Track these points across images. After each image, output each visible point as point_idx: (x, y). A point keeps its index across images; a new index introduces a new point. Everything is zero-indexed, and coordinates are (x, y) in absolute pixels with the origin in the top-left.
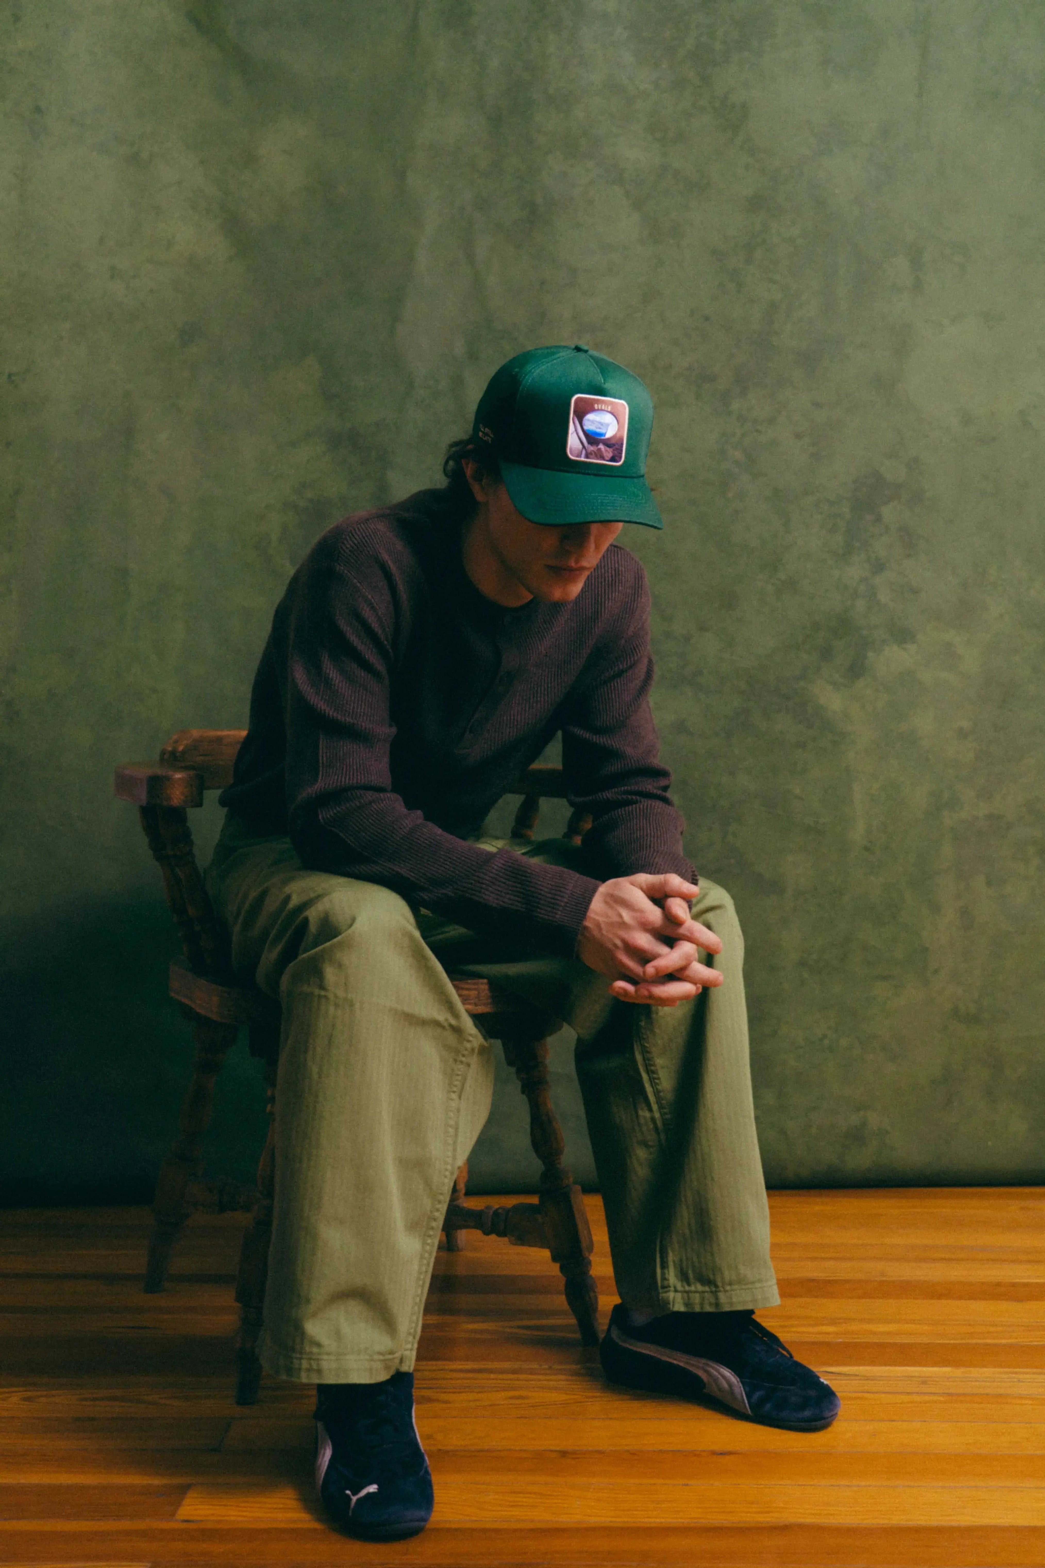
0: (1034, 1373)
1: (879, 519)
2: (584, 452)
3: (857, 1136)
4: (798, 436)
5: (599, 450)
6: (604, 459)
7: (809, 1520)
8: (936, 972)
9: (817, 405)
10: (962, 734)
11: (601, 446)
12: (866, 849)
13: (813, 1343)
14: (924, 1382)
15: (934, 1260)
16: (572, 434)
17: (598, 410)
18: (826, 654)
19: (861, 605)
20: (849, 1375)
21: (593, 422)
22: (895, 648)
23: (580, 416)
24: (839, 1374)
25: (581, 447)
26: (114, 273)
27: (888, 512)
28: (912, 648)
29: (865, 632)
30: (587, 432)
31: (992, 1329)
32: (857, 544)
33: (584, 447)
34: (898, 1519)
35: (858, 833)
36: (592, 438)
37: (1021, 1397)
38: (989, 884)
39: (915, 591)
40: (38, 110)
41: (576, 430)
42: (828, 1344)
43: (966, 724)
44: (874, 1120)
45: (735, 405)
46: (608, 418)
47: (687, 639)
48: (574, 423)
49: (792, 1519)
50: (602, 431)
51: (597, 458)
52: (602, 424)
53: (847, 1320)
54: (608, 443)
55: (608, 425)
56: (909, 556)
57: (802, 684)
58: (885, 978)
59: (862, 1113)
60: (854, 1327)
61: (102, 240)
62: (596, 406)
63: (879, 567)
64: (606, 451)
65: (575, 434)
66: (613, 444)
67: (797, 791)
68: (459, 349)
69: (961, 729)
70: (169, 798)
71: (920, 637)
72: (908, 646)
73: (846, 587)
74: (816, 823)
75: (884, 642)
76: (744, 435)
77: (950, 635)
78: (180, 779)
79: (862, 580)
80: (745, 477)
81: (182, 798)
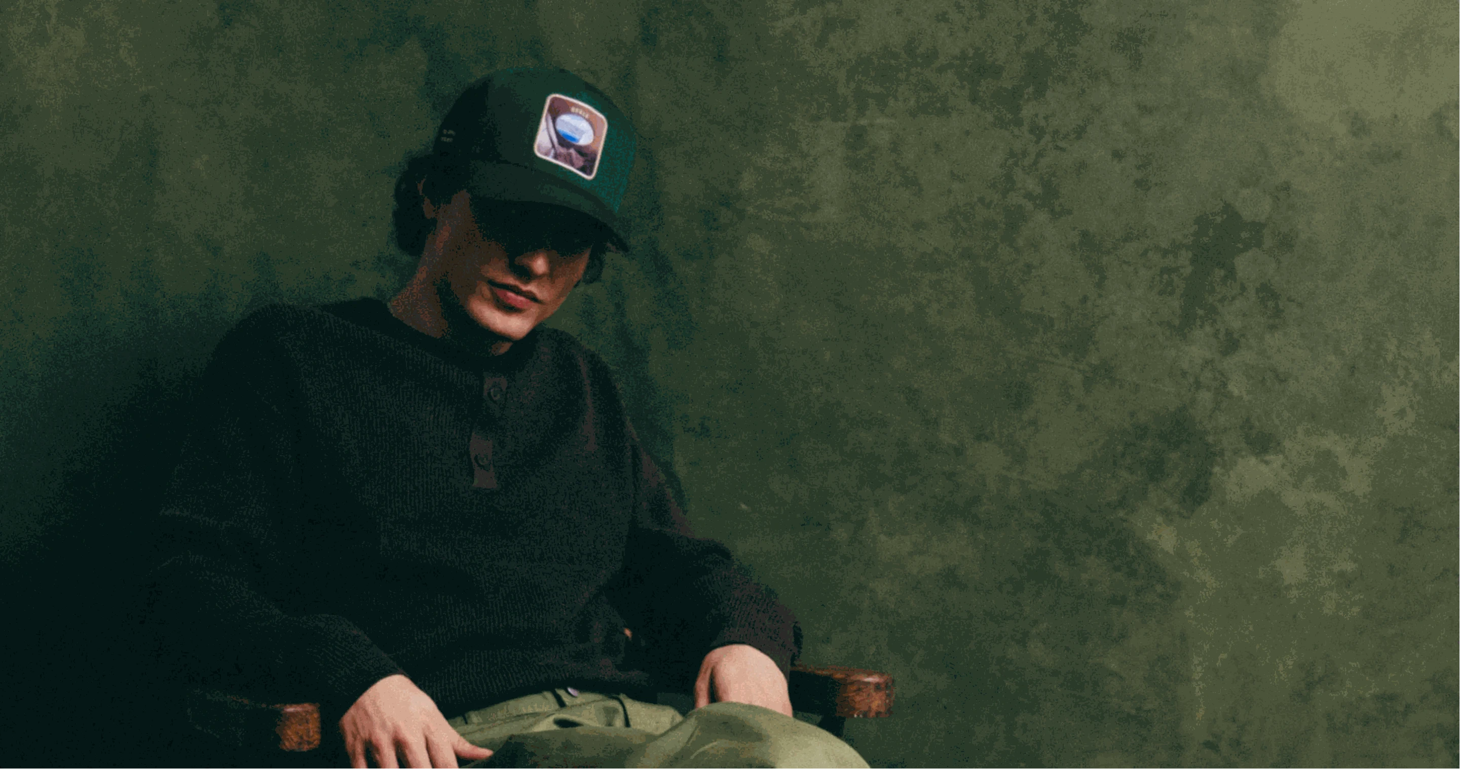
1: (1231, 273)
2: (553, 152)
4: (1117, 155)
5: (570, 155)
6: (572, 164)
9: (1145, 109)
10: (1345, 581)
11: (572, 151)
12: (1209, 746)
16: (543, 130)
17: (574, 113)
18: (1155, 471)
21: (567, 123)
22: (1253, 461)
23: (555, 113)
25: (550, 146)
27: (1243, 264)
28: (1276, 460)
29: (1209, 440)
30: (561, 134)
32: (1201, 312)
33: (553, 146)
35: (1195, 726)
36: (564, 141)
39: (1282, 379)
41: (548, 128)
43: (1349, 567)
45: (1027, 111)
46: (584, 125)
47: (959, 451)
48: (547, 120)
50: (577, 137)
51: (566, 161)
52: (577, 129)
54: (581, 151)
55: (582, 133)
56: (1272, 328)
57: (1121, 514)
62: (573, 109)
63: (1231, 345)
64: (577, 158)
65: (546, 133)
66: (585, 153)
67: (1114, 666)
69: (1342, 574)
70: (278, 739)
71: (1287, 444)
72: (1270, 457)
73: (1184, 374)
74: (1139, 709)
75: (1236, 452)
76: (1040, 155)
77: (1330, 442)
78: (293, 715)
79: (1207, 362)
80: (1042, 217)
81: (295, 740)
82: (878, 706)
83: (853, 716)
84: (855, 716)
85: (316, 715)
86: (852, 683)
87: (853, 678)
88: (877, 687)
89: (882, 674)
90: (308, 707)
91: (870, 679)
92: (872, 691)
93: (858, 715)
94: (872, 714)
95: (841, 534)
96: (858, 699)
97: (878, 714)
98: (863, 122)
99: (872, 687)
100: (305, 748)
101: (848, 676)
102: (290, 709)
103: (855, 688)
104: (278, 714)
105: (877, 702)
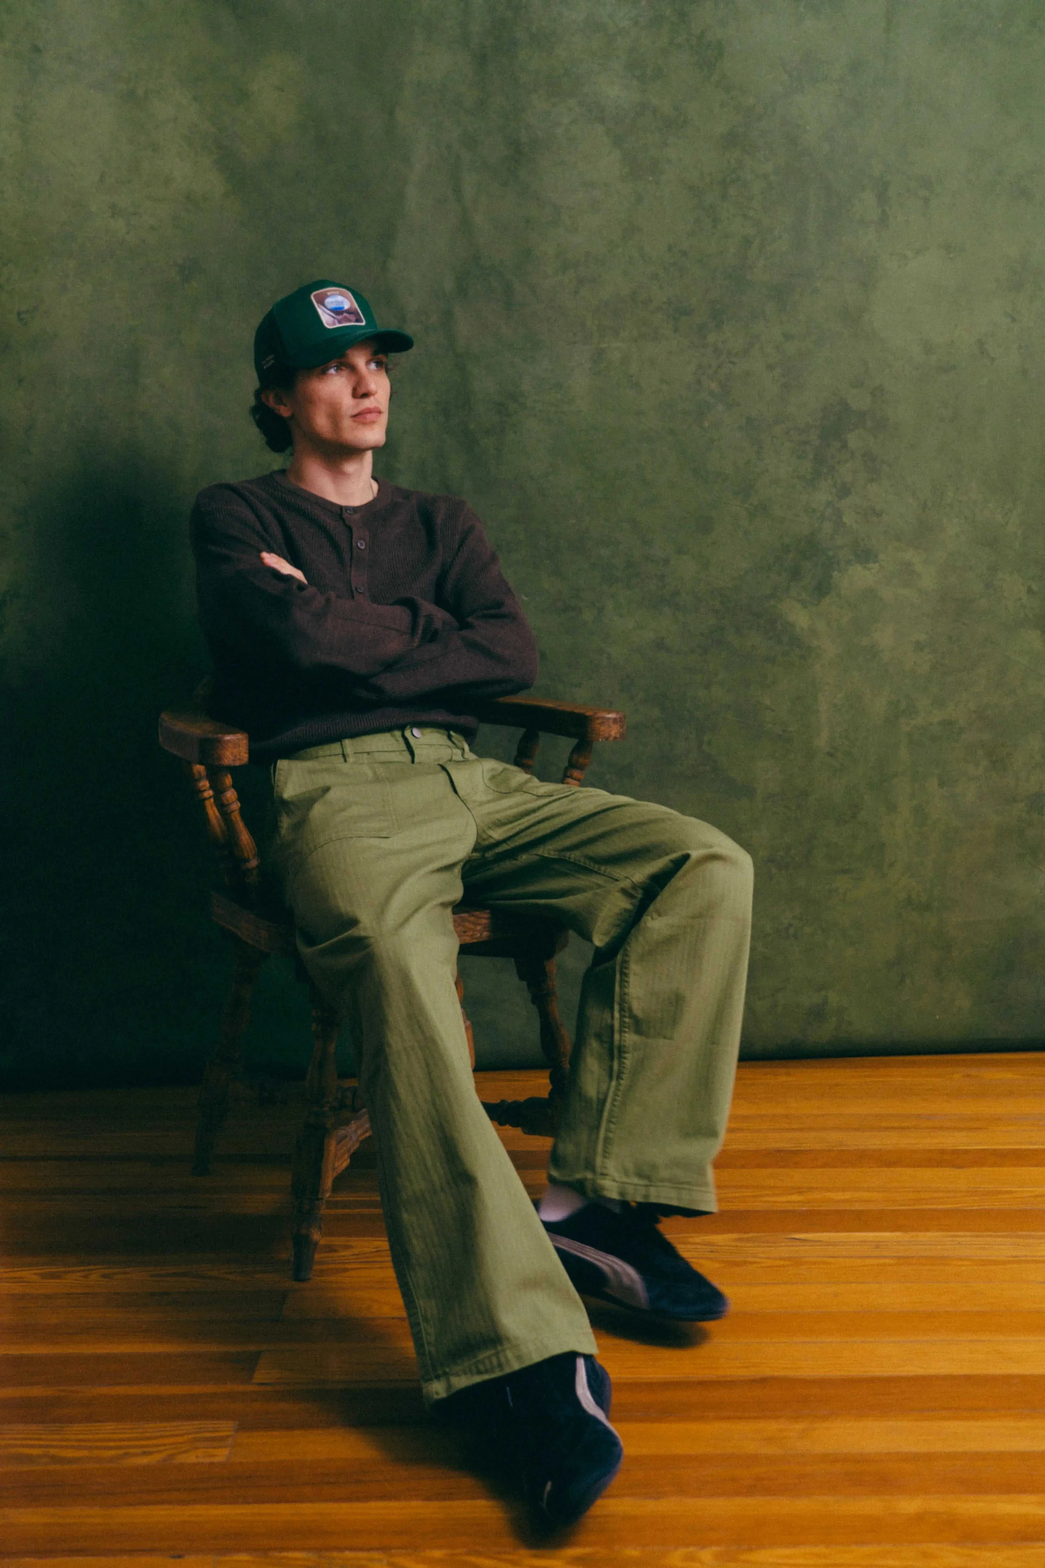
0: (972, 1236)
1: (844, 446)
3: (818, 1013)
4: (770, 367)
6: (350, 321)
7: (782, 1373)
8: (891, 865)
9: (787, 337)
10: (919, 647)
12: (831, 755)
13: (782, 1212)
14: (878, 1247)
15: (887, 1129)
18: (795, 574)
19: (828, 527)
20: (812, 1241)
21: (330, 303)
22: (859, 567)
24: (805, 1240)
26: (115, 211)
27: (853, 440)
28: (875, 567)
29: (831, 553)
31: (935, 1195)
32: (825, 470)
34: (855, 1371)
35: (822, 741)
37: (960, 1259)
38: (942, 784)
39: (879, 515)
40: (36, 49)
42: (793, 1212)
43: (922, 637)
44: (834, 998)
45: (711, 338)
46: (340, 299)
47: (666, 561)
49: (767, 1372)
50: (341, 306)
52: (338, 302)
53: (810, 1189)
54: (348, 312)
55: (341, 303)
56: (872, 480)
57: (772, 602)
58: (845, 872)
59: (823, 993)
60: (817, 1196)
61: (102, 178)
62: (329, 294)
63: (844, 491)
67: (767, 702)
68: (449, 285)
69: (918, 642)
70: (220, 758)
71: (881, 556)
72: (871, 565)
73: (814, 511)
74: (784, 731)
75: (848, 562)
76: (719, 367)
77: (909, 555)
78: (229, 741)
79: (829, 504)
80: (720, 407)
81: (231, 757)
82: (615, 733)
83: (598, 740)
84: (600, 740)
85: (245, 742)
86: (598, 718)
87: (599, 715)
88: (615, 720)
89: (618, 712)
90: (239, 736)
91: (610, 716)
92: (611, 724)
93: (602, 740)
94: (611, 739)
95: (588, 616)
96: (602, 728)
97: (616, 738)
98: (603, 346)
99: (611, 721)
100: (238, 763)
101: (596, 713)
102: (228, 738)
103: (600, 721)
104: (219, 741)
105: (614, 731)
